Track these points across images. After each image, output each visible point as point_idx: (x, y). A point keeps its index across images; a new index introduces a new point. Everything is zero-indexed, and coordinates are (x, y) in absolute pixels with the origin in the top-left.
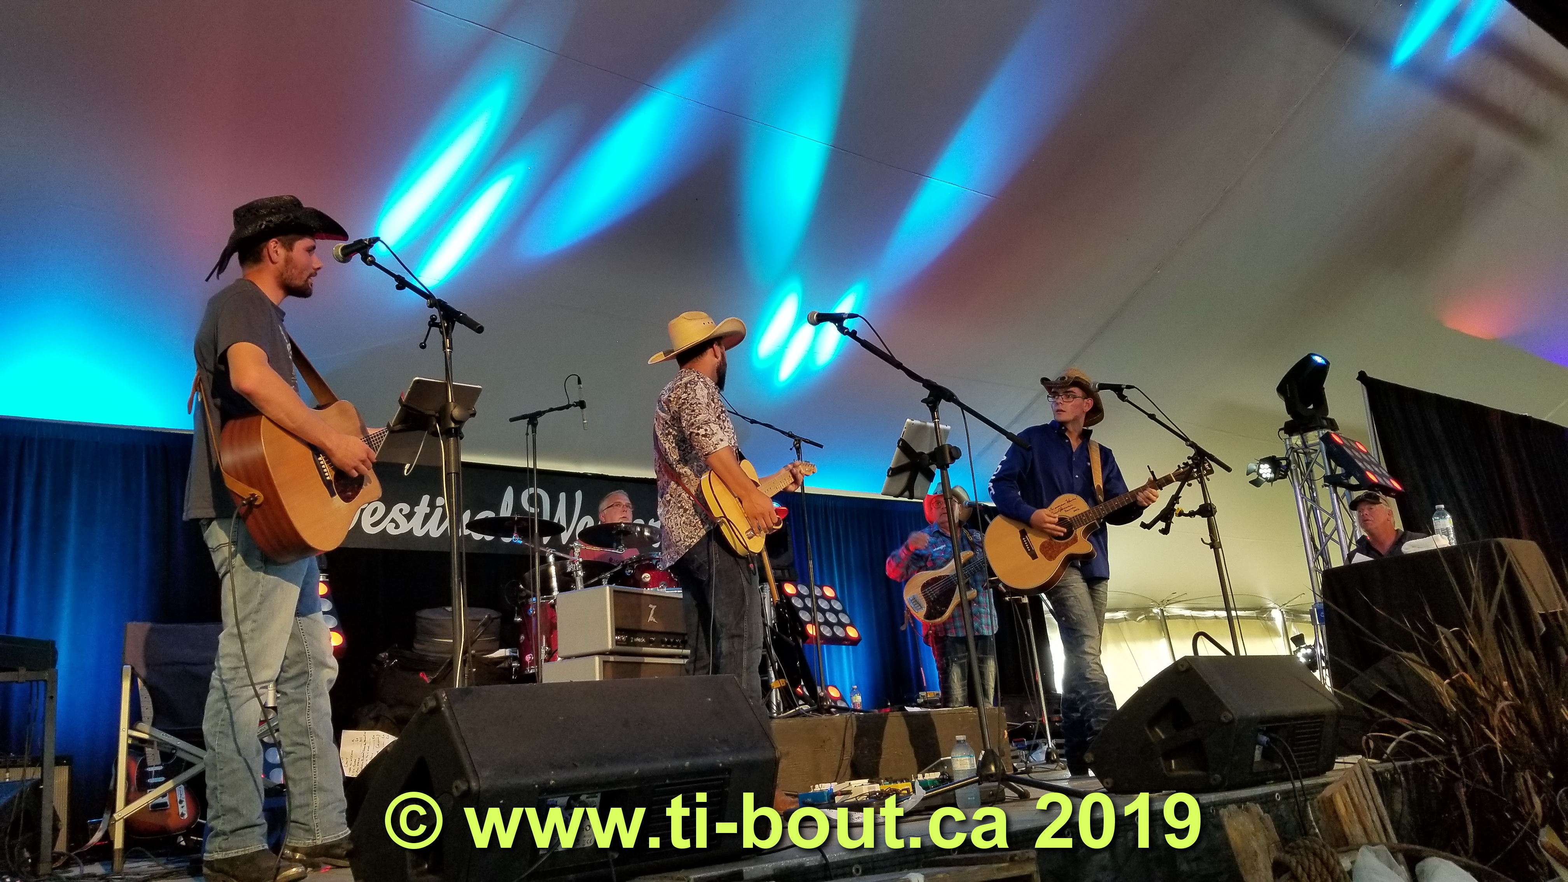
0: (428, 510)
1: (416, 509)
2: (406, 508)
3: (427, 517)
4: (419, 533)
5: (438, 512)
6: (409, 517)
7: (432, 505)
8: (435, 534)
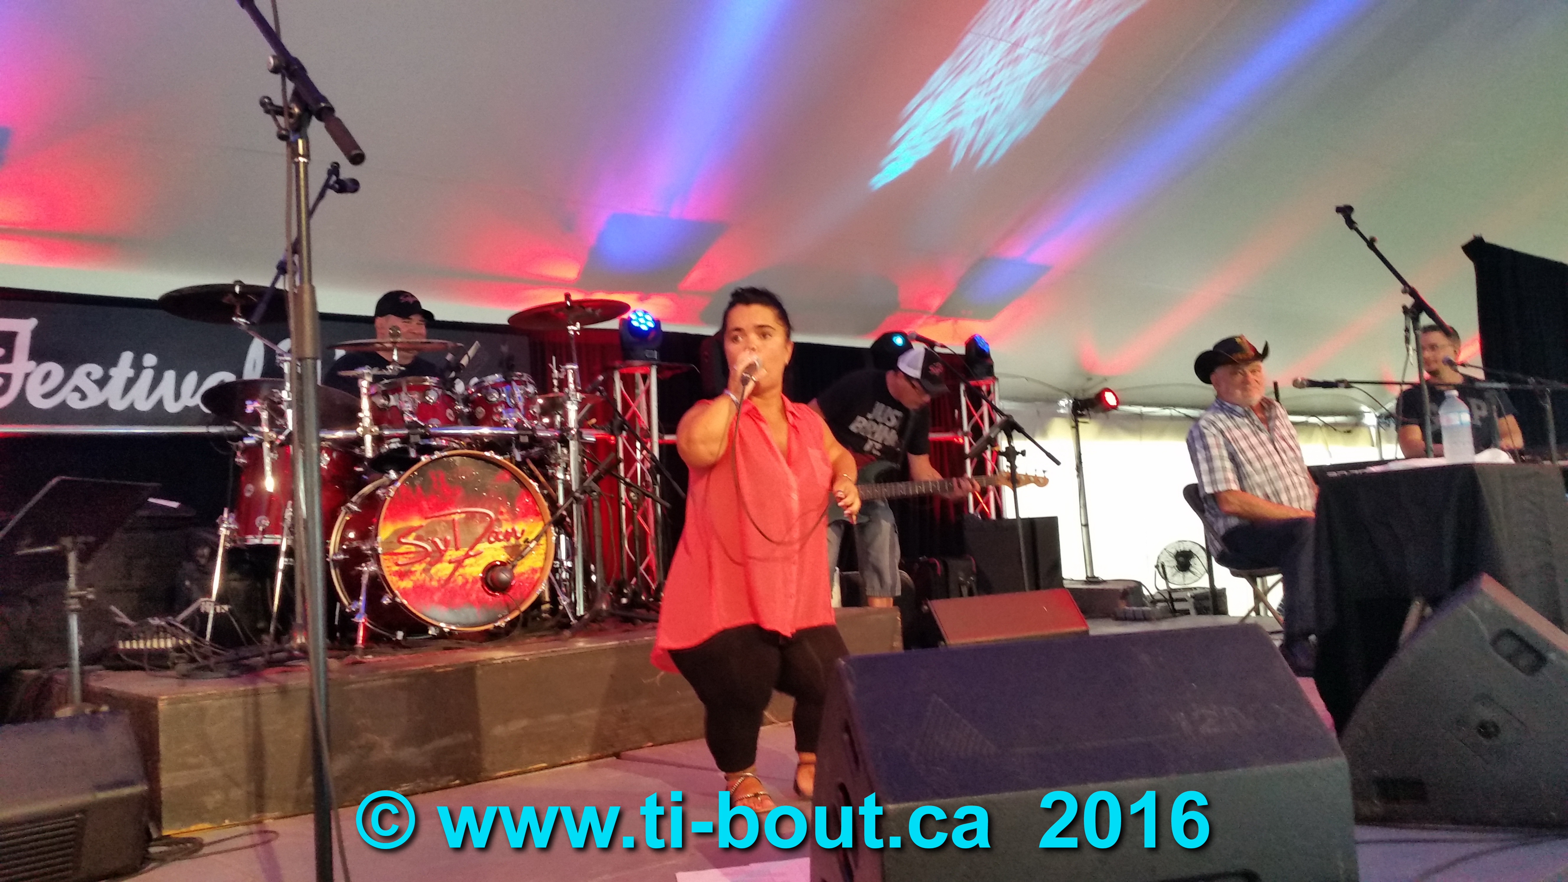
0: (131, 373)
1: (113, 372)
2: (97, 371)
3: (130, 383)
4: (118, 405)
5: (147, 376)
6: (102, 383)
7: (138, 366)
8: (144, 405)
